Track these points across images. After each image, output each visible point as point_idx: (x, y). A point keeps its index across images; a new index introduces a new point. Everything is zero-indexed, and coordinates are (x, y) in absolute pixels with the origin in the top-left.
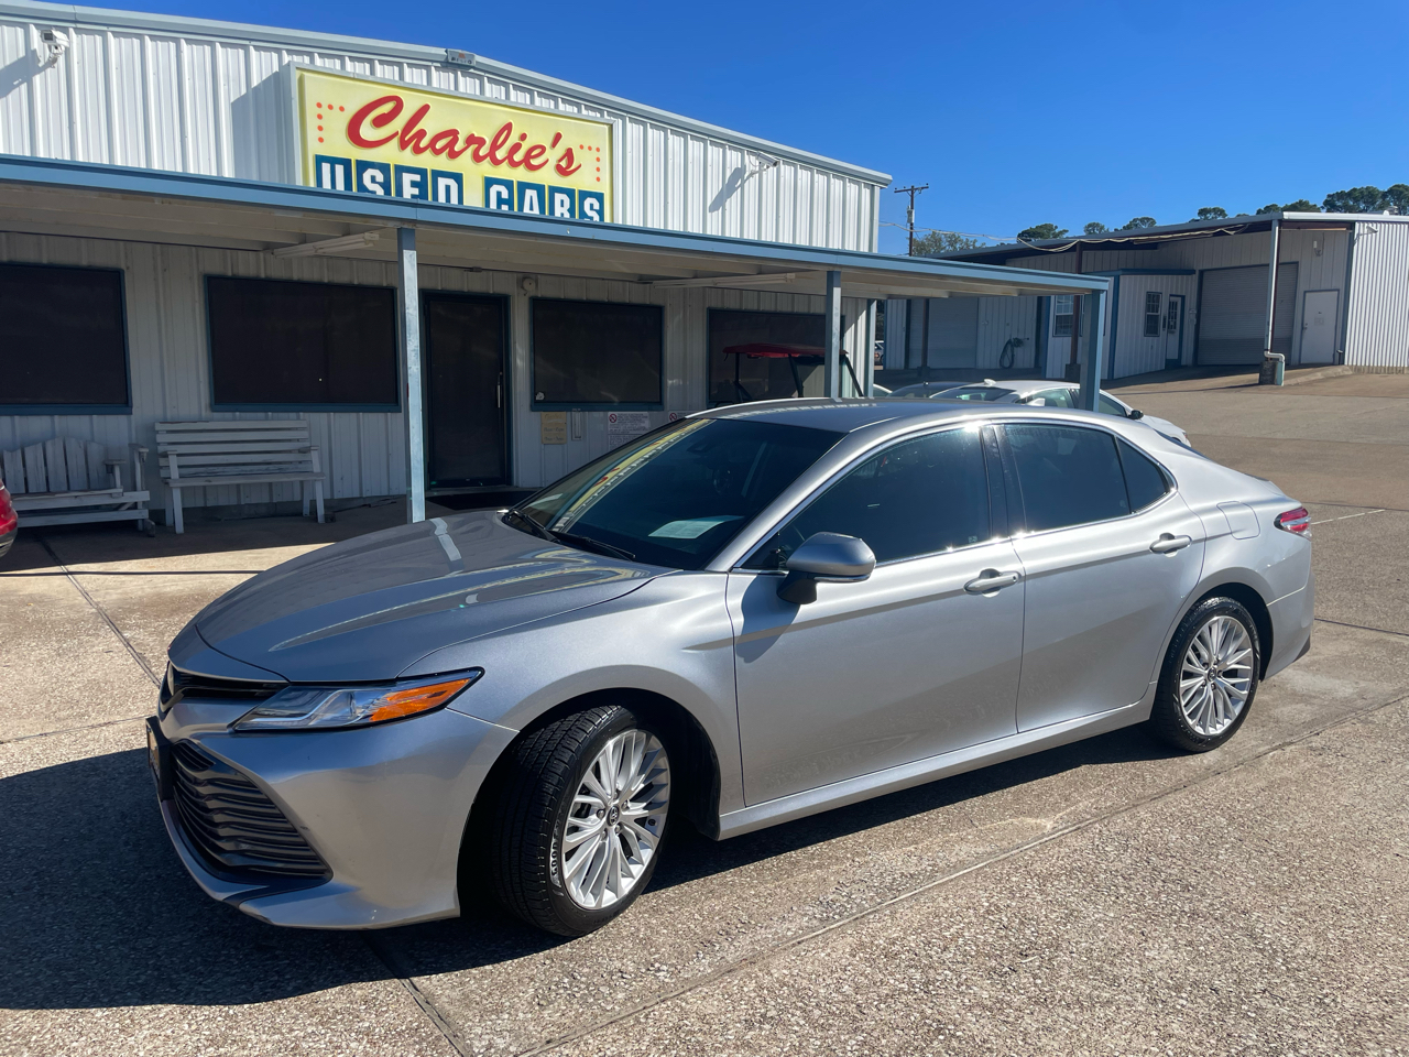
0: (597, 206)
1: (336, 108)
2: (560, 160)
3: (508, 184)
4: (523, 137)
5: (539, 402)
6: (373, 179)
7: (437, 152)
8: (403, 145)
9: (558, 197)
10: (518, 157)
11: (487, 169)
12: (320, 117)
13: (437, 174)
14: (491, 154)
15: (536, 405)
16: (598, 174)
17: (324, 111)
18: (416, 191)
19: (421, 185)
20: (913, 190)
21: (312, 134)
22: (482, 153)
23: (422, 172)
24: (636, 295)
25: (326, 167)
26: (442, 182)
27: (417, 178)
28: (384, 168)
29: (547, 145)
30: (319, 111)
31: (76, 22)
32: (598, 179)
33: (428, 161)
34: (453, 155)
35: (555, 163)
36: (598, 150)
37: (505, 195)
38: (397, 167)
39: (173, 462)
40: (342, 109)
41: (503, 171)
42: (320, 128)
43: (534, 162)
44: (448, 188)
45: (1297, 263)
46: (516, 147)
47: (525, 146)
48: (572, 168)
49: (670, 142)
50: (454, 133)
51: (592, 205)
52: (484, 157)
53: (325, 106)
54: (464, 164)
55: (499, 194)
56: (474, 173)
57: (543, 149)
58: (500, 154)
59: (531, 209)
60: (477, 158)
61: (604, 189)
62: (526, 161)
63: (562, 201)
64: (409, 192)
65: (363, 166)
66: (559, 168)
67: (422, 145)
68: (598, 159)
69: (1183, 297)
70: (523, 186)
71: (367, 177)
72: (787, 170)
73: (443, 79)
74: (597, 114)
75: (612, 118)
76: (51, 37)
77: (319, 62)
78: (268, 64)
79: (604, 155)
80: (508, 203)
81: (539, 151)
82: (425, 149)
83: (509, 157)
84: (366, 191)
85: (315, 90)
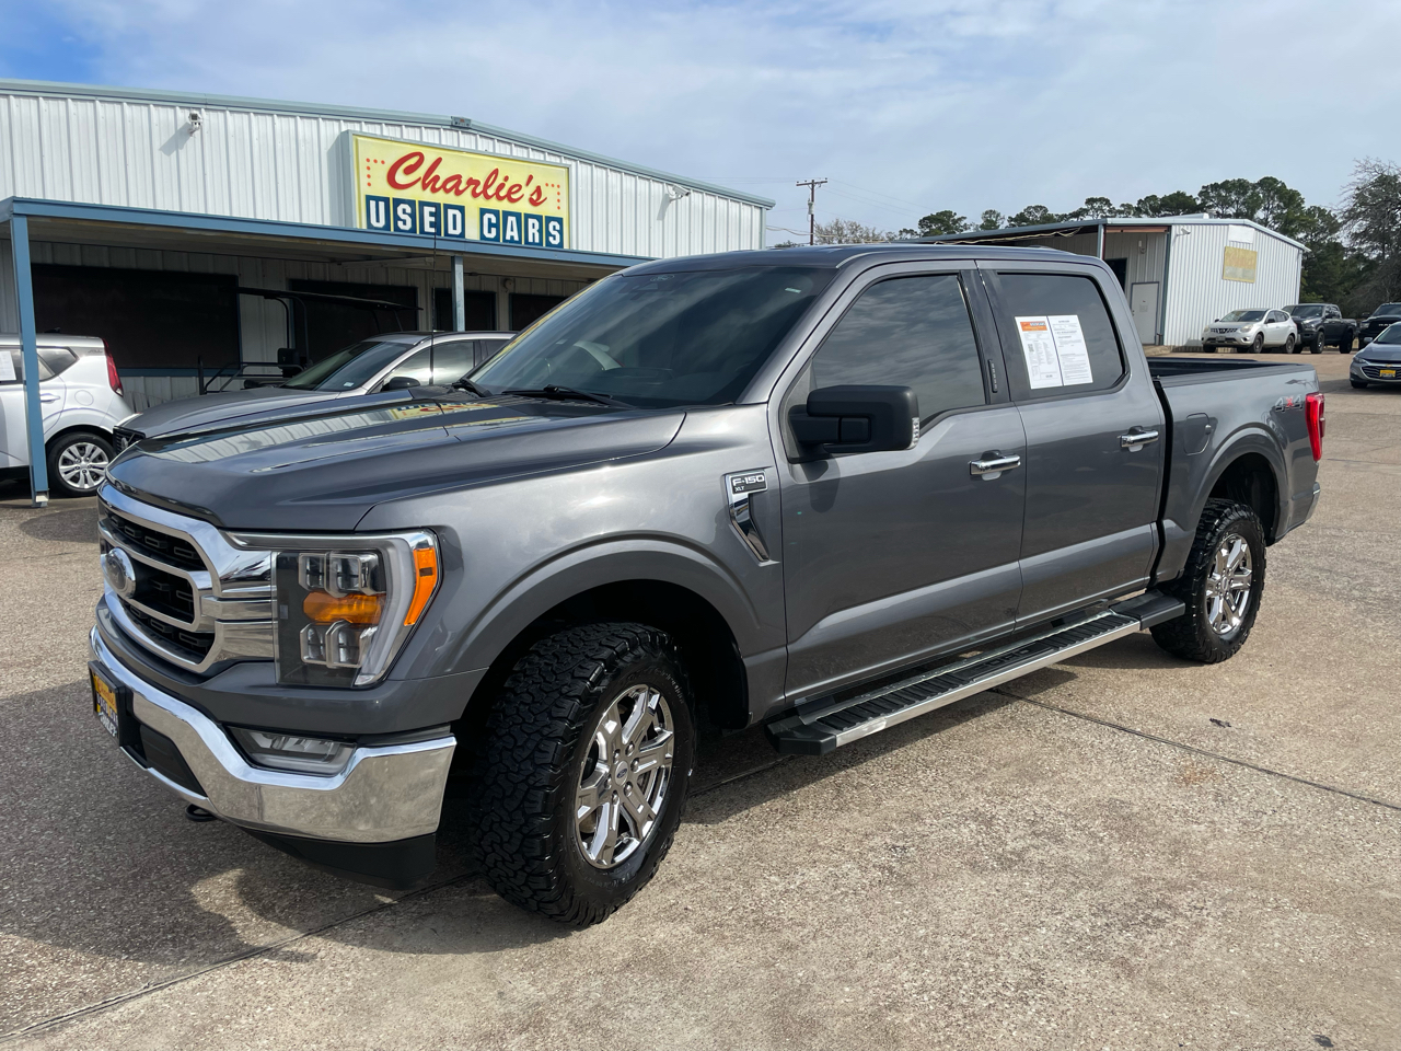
0: (558, 227)
1: (379, 162)
2: (532, 195)
3: (496, 213)
4: (506, 179)
6: (404, 211)
7: (447, 191)
8: (424, 187)
9: (531, 221)
10: (503, 193)
11: (482, 202)
12: (368, 168)
13: (447, 207)
14: (484, 192)
16: (558, 204)
17: (371, 164)
18: (433, 219)
20: (813, 184)
21: (364, 181)
22: (478, 191)
23: (437, 205)
25: (373, 203)
26: (451, 212)
27: (433, 210)
28: (411, 203)
29: (523, 184)
30: (368, 164)
31: (207, 106)
32: (559, 208)
33: (441, 198)
34: (458, 193)
35: (529, 197)
36: (559, 186)
37: (494, 221)
38: (420, 202)
40: (383, 162)
41: (493, 204)
42: (369, 176)
43: (514, 196)
44: (454, 216)
45: (1124, 260)
46: (501, 186)
47: (508, 185)
48: (541, 200)
49: (610, 178)
50: (458, 177)
51: (554, 227)
52: (480, 194)
53: (372, 161)
54: (466, 199)
55: (490, 220)
56: (473, 205)
57: (520, 187)
58: (491, 191)
59: (512, 230)
60: (475, 195)
61: (563, 214)
62: (508, 196)
63: (534, 225)
64: (428, 219)
65: (398, 202)
66: (531, 201)
67: (437, 186)
68: (559, 193)
70: (507, 214)
71: (400, 209)
72: (696, 197)
73: (449, 138)
74: (557, 160)
75: (568, 162)
76: (194, 117)
77: (366, 129)
78: (331, 130)
79: (564, 190)
80: (496, 226)
81: (516, 188)
82: (439, 189)
83: (497, 193)
84: (400, 220)
85: (365, 150)
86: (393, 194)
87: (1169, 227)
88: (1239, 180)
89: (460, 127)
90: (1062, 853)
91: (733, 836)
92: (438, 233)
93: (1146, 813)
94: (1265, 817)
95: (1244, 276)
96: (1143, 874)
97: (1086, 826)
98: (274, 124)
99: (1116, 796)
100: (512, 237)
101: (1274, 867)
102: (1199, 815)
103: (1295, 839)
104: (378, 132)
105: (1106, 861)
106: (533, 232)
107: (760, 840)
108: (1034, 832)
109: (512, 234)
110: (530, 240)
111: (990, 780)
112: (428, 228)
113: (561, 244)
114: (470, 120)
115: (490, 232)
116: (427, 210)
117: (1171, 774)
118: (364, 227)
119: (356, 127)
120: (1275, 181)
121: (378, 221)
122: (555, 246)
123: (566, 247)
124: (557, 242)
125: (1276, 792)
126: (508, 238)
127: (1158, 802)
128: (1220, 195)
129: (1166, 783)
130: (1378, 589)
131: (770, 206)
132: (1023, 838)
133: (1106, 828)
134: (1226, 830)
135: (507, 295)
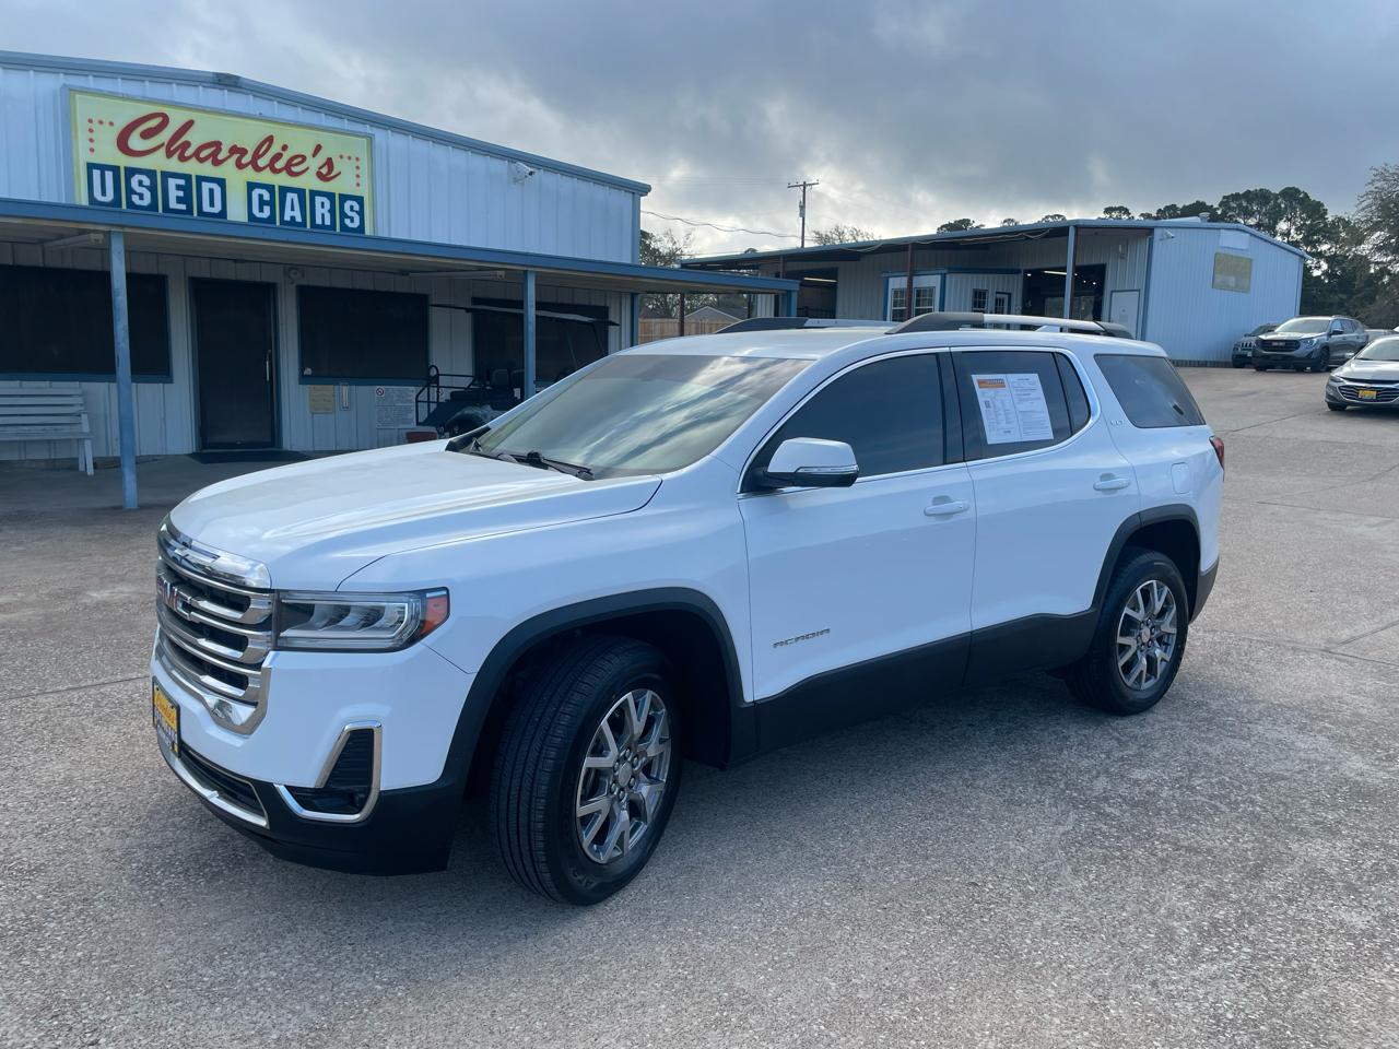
0: (357, 207)
1: (106, 125)
2: (320, 168)
3: (270, 188)
4: (285, 148)
5: (307, 376)
6: (140, 183)
7: (201, 160)
8: (169, 154)
9: (318, 200)
10: (279, 165)
11: (250, 175)
12: (91, 131)
13: (200, 179)
14: (253, 162)
15: (303, 379)
16: (358, 180)
17: (95, 126)
18: (181, 194)
19: (186, 189)
20: (805, 185)
21: (85, 145)
22: (244, 162)
23: (187, 177)
24: (402, 285)
25: (96, 173)
26: (206, 186)
27: (182, 182)
28: (151, 174)
29: (308, 154)
30: (90, 126)
32: (358, 185)
33: (193, 168)
34: (217, 163)
35: (316, 170)
36: (357, 159)
37: (267, 197)
38: (162, 172)
40: (111, 124)
41: (266, 177)
42: (91, 140)
43: (294, 169)
44: (211, 191)
45: (1104, 265)
46: (278, 157)
47: (286, 156)
48: (333, 174)
50: (217, 145)
51: (352, 207)
52: (247, 165)
53: (96, 122)
55: (261, 196)
56: (237, 179)
57: (304, 158)
58: (262, 162)
59: (293, 209)
60: (240, 165)
61: (364, 192)
62: (288, 168)
63: (323, 203)
64: (174, 194)
65: (131, 172)
66: (320, 175)
67: (189, 152)
68: (358, 168)
69: (1010, 295)
70: (284, 190)
71: (134, 181)
75: (373, 131)
77: (91, 82)
79: (364, 164)
80: (271, 203)
81: (300, 159)
82: (190, 157)
83: (271, 166)
84: (136, 193)
85: (85, 107)
86: (124, 161)
87: (1151, 231)
88: (1261, 190)
89: (226, 85)
92: (189, 211)
95: (1237, 285)
100: (293, 218)
106: (322, 212)
109: (292, 214)
110: (319, 221)
112: (173, 204)
113: (361, 228)
114: (238, 78)
115: (261, 210)
116: (172, 182)
118: (84, 201)
119: (77, 82)
120: (1297, 191)
121: (104, 193)
122: (352, 230)
123: (368, 232)
124: (356, 224)
126: (287, 218)
128: (1240, 206)
131: (644, 190)
135: (293, 287)
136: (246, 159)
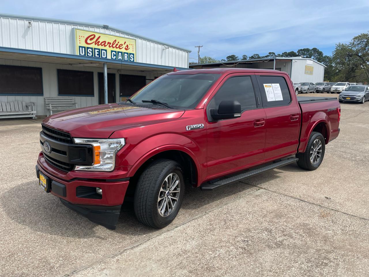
0: (133, 56)
2: (126, 47)
3: (116, 52)
4: (118, 42)
5: (121, 95)
6: (90, 51)
7: (102, 45)
8: (96, 44)
9: (125, 54)
10: (117, 46)
11: (111, 49)
12: (80, 38)
13: (102, 50)
14: (112, 46)
16: (133, 50)
17: (81, 37)
18: (98, 53)
19: (99, 52)
20: (199, 47)
21: (78, 42)
22: (110, 46)
23: (99, 49)
24: (141, 74)
25: (81, 48)
26: (103, 51)
27: (98, 50)
28: (92, 48)
29: (123, 44)
30: (79, 37)
31: (33, 19)
33: (100, 47)
34: (105, 46)
37: (115, 54)
38: (94, 48)
39: (50, 105)
40: (84, 37)
41: (115, 49)
42: (80, 41)
43: (121, 47)
44: (104, 52)
45: (280, 68)
46: (117, 44)
47: (119, 44)
48: (128, 49)
49: (147, 43)
50: (105, 42)
52: (111, 46)
55: (114, 54)
56: (109, 49)
57: (122, 45)
58: (114, 46)
59: (120, 57)
60: (110, 47)
61: (134, 53)
62: (119, 47)
64: (96, 53)
65: (88, 48)
66: (125, 49)
67: (99, 44)
68: (133, 47)
70: (119, 52)
71: (88, 50)
72: (170, 49)
73: (102, 31)
74: (132, 38)
75: (136, 38)
76: (30, 23)
77: (79, 27)
78: (69, 28)
79: (134, 46)
80: (116, 55)
81: (121, 45)
82: (99, 45)
83: (116, 46)
84: (89, 53)
85: (79, 33)
86: (86, 46)
87: (292, 60)
88: (307, 48)
89: (106, 28)
90: (294, 242)
91: (196, 238)
92: (100, 57)
93: (314, 227)
94: (347, 228)
95: (310, 73)
96: (318, 248)
97: (298, 232)
98: (53, 25)
99: (304, 222)
100: (120, 59)
101: (354, 244)
102: (329, 228)
103: (357, 235)
104: (82, 29)
105: (306, 244)
106: (126, 57)
107: (204, 239)
108: (284, 235)
109: (120, 58)
110: (125, 59)
111: (268, 218)
112: (96, 56)
113: (134, 61)
114: (108, 26)
115: (114, 57)
116: (96, 50)
117: (318, 214)
118: (78, 54)
119: (76, 27)
120: (316, 49)
121: (82, 53)
123: (135, 61)
124: (132, 60)
125: (348, 220)
126: (119, 59)
127: (317, 224)
128: (302, 52)
129: (317, 218)
130: (359, 158)
131: (190, 52)
132: (281, 236)
133: (304, 233)
134: (338, 232)
135: (119, 74)
136: (111, 45)
